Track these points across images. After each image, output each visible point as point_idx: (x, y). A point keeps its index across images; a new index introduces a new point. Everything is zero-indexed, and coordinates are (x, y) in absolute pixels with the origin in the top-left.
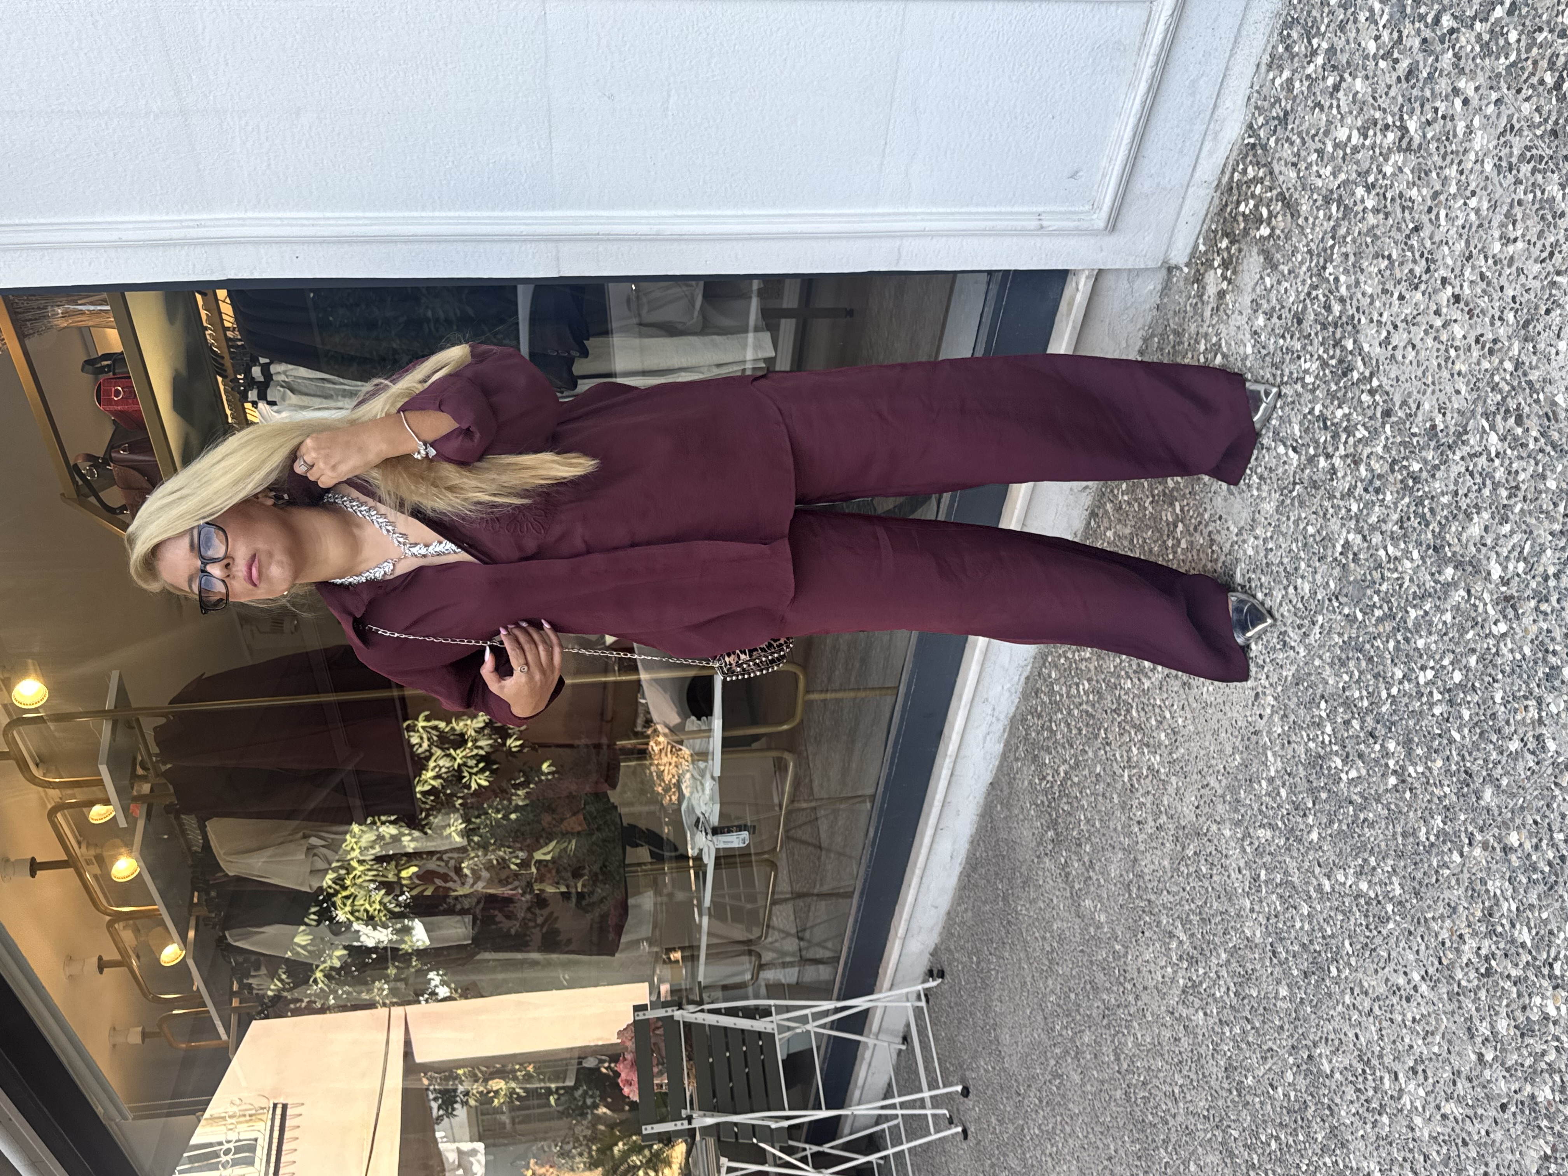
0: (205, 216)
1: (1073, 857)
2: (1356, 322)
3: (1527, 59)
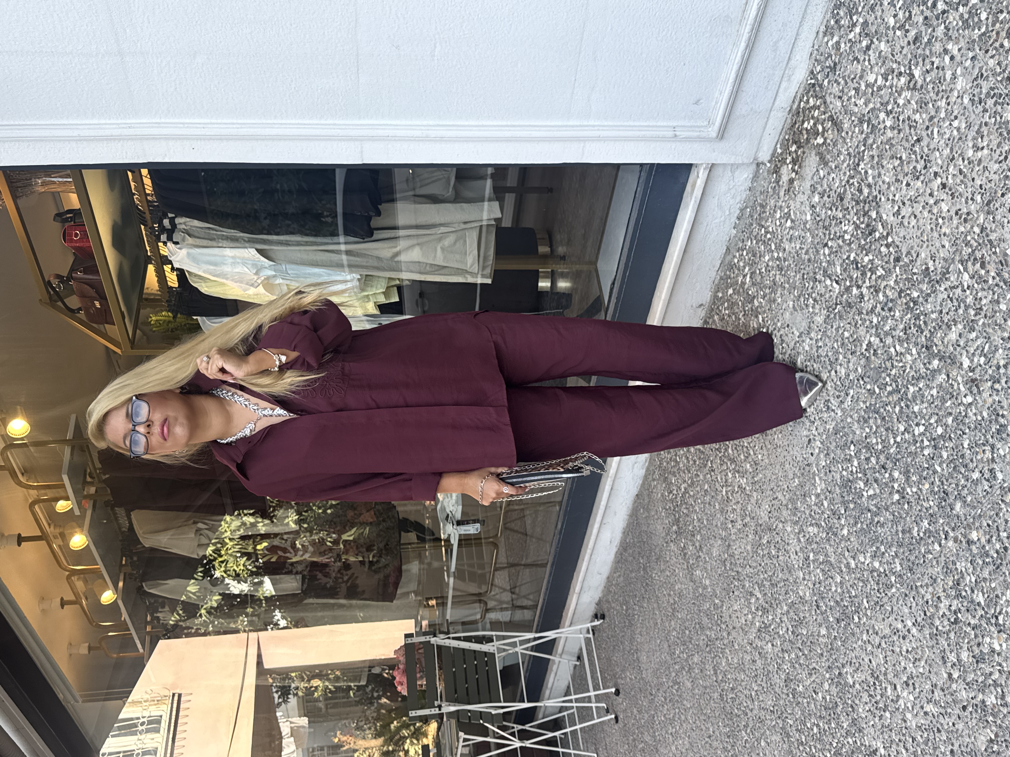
0: (134, 121)
1: (689, 543)
2: (878, 200)
3: (992, 31)
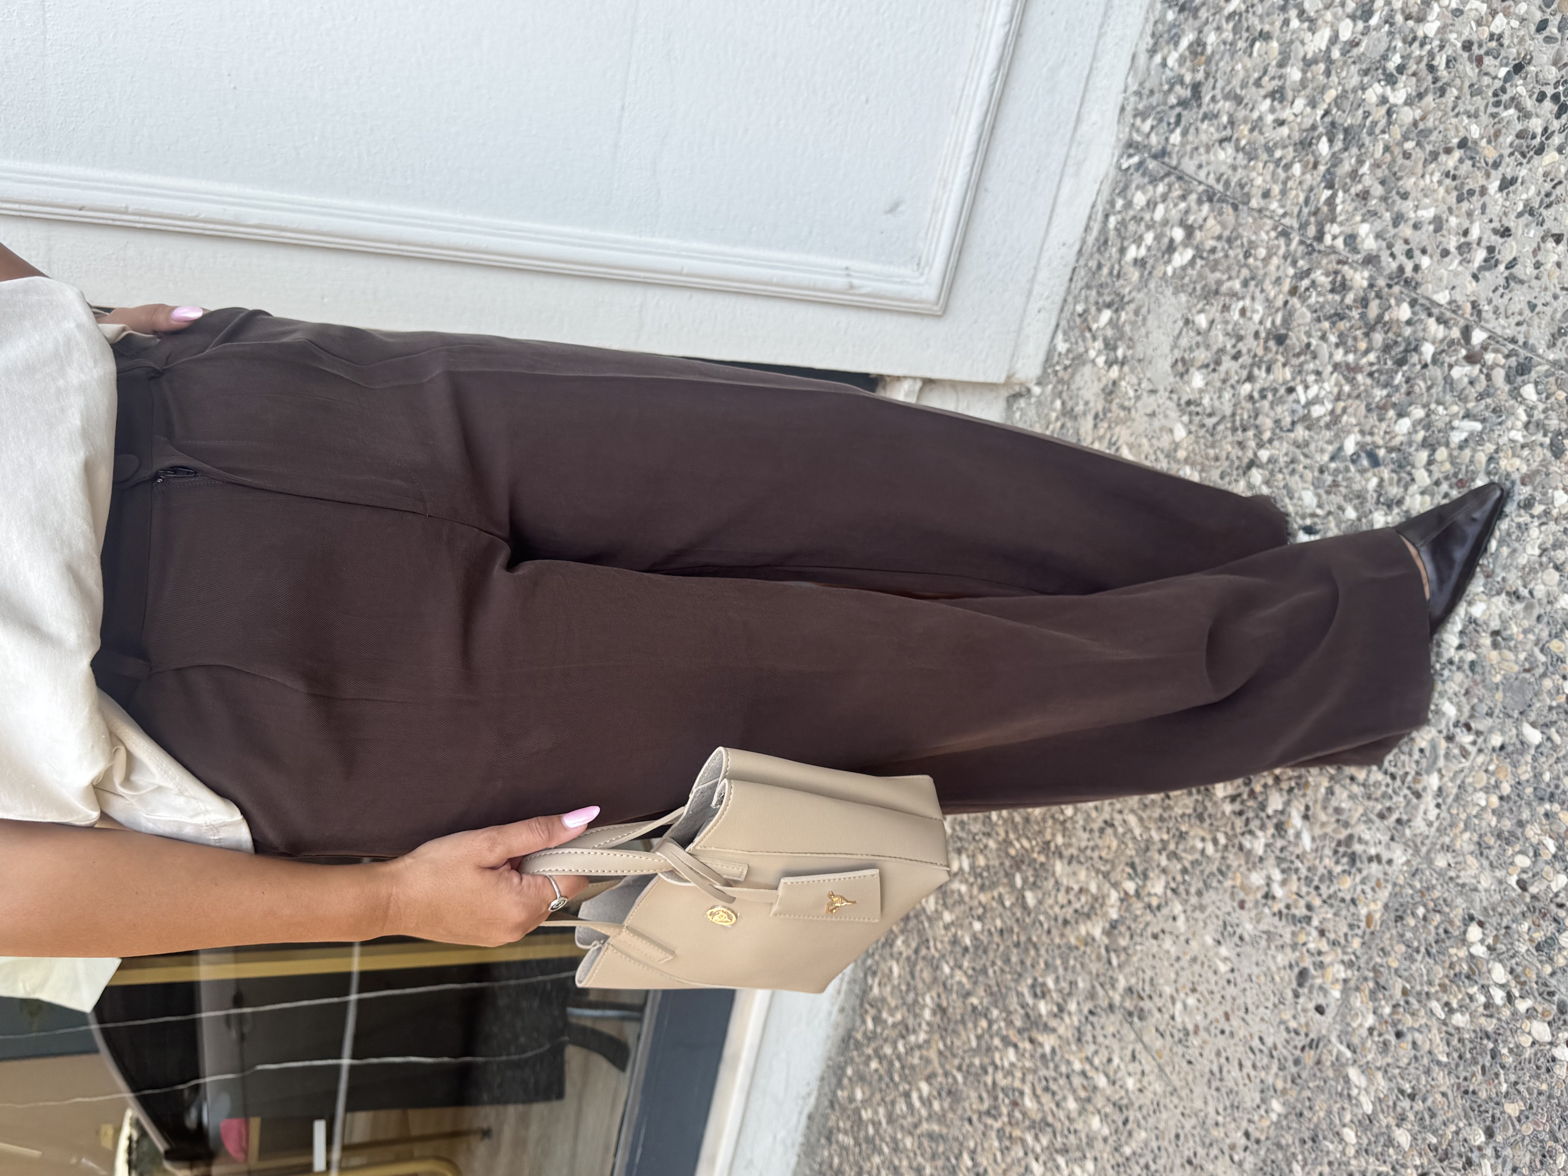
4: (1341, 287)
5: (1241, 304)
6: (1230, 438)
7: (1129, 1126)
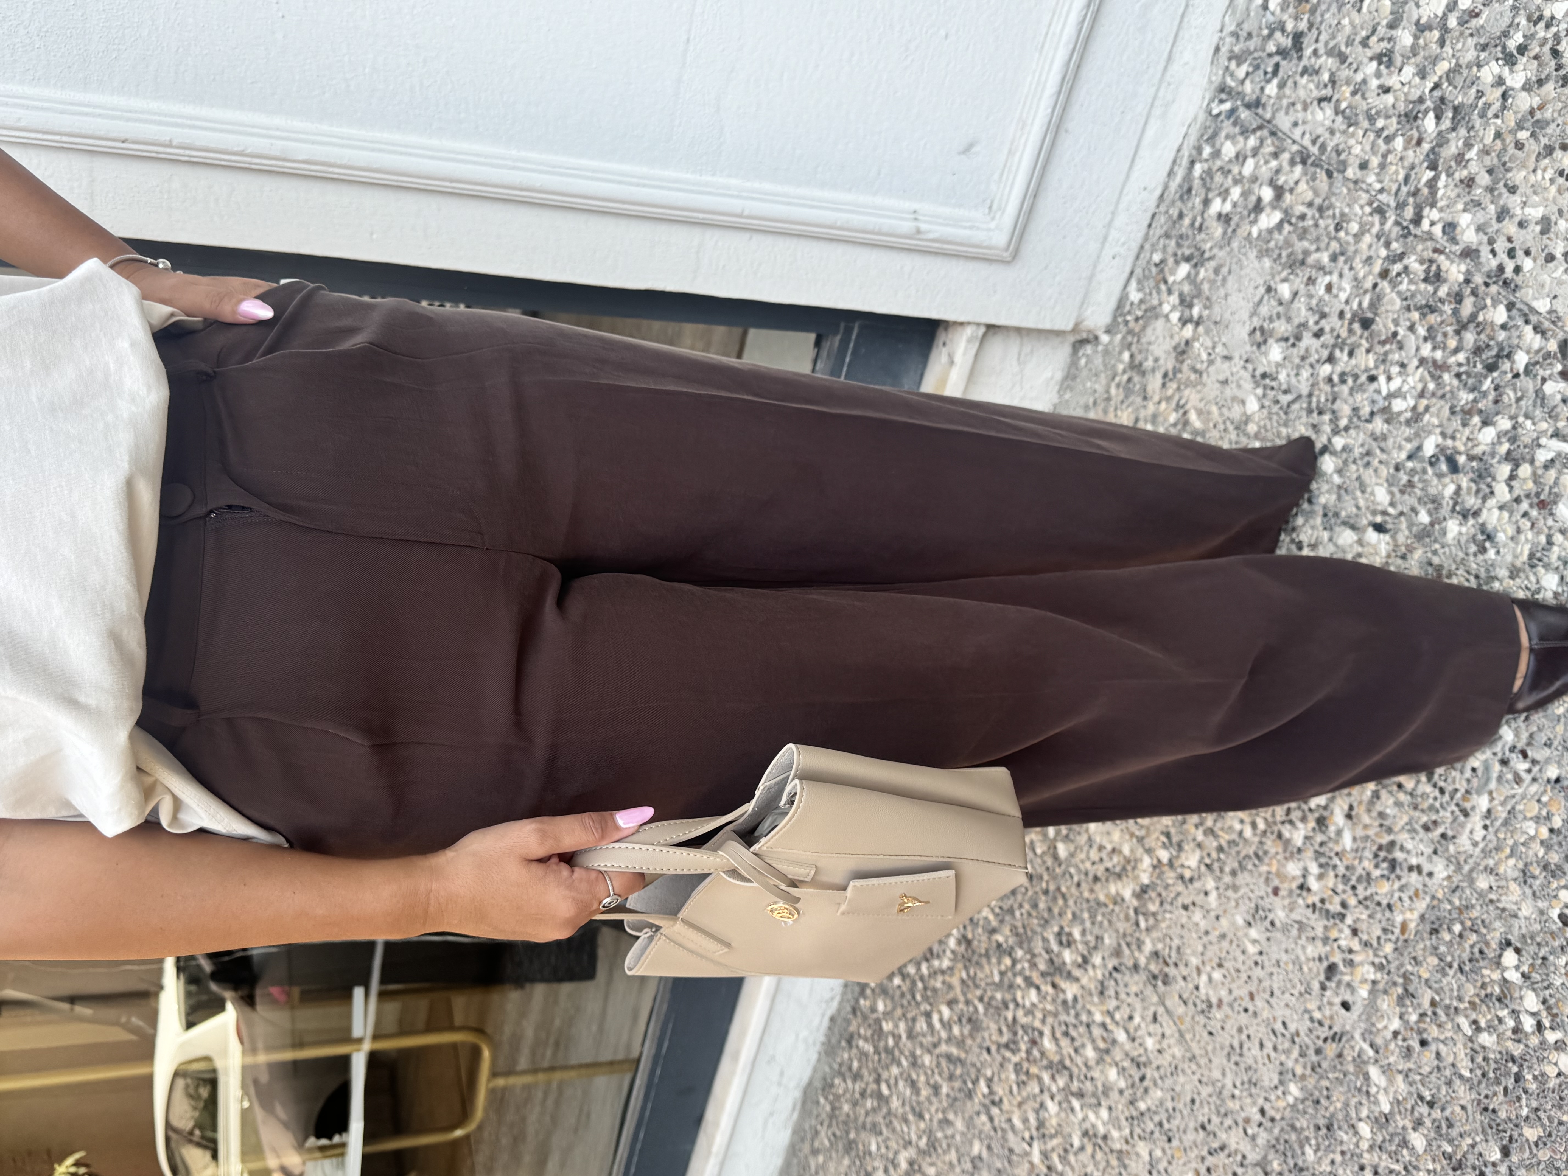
4: (1435, 277)
5: (1327, 279)
6: (1304, 419)
7: (1146, 1083)
